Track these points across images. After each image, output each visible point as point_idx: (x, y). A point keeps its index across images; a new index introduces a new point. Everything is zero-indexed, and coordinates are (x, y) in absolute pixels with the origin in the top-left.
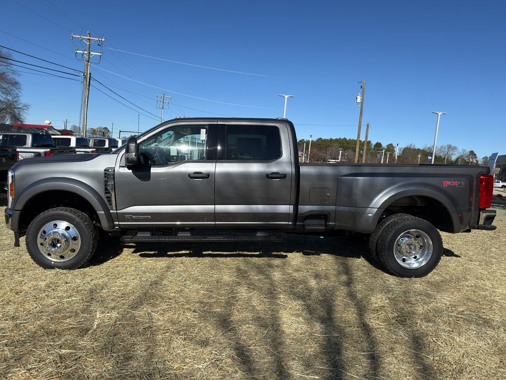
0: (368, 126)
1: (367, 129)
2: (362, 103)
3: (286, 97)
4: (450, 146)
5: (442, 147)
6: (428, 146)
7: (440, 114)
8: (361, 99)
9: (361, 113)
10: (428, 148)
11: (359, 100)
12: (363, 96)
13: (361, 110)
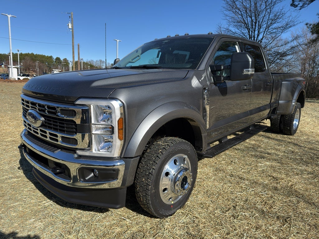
0: (79, 46)
1: (79, 48)
2: (72, 29)
3: (9, 16)
4: (101, 60)
5: (97, 61)
6: (89, 60)
7: (118, 41)
8: (72, 26)
9: (73, 36)
10: (89, 62)
11: (70, 27)
12: (72, 24)
13: (72, 34)
